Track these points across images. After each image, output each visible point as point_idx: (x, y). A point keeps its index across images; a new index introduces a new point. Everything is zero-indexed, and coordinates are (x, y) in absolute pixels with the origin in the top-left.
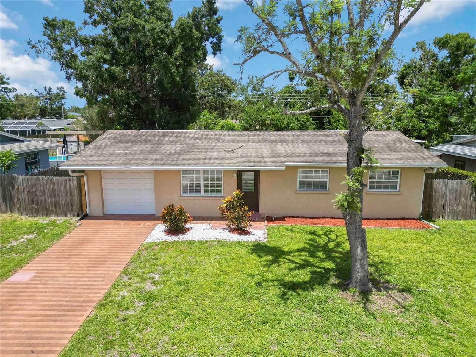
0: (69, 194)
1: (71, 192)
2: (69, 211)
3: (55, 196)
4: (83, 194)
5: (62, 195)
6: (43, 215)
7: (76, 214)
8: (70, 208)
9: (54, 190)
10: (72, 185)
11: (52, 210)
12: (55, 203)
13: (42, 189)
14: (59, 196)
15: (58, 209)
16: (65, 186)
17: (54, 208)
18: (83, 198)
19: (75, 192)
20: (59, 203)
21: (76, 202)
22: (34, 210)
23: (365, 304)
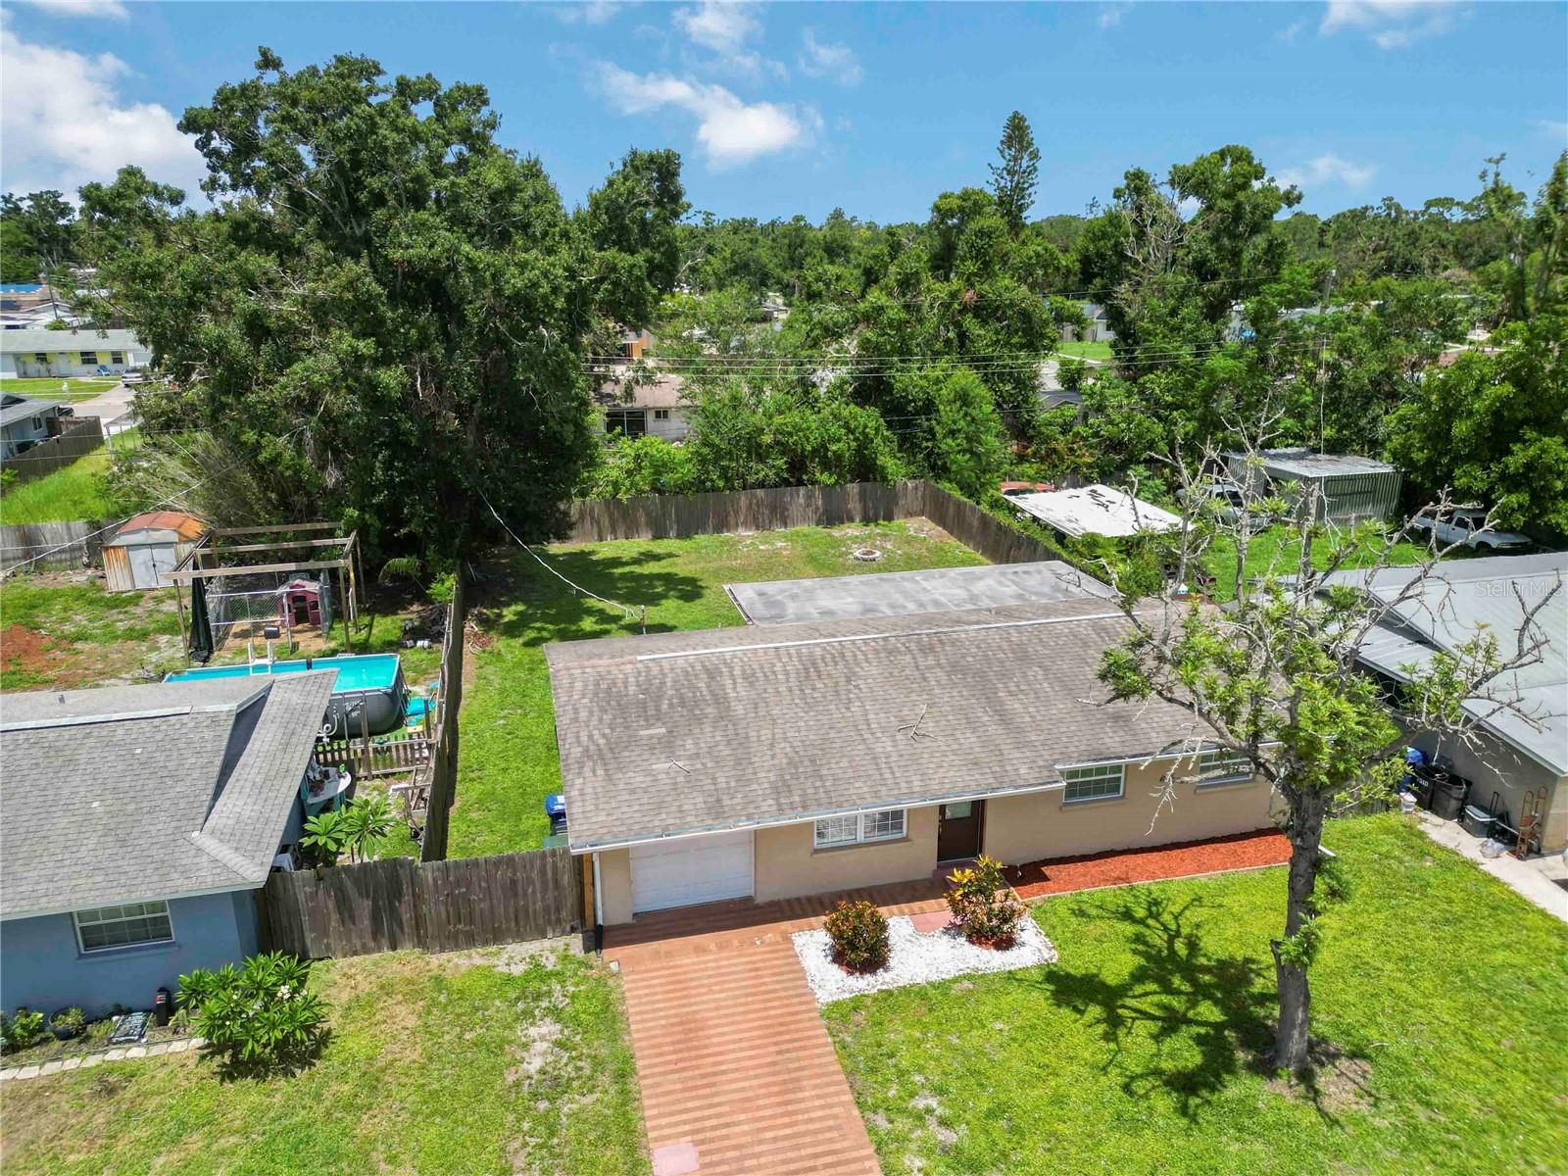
0: (551, 885)
1: (556, 881)
2: (550, 924)
3: (516, 895)
4: (587, 879)
5: (534, 892)
6: (486, 943)
7: (568, 928)
8: (553, 918)
9: (513, 882)
10: (560, 865)
11: (508, 929)
12: (516, 911)
13: (483, 884)
14: (525, 894)
15: (522, 923)
16: (543, 872)
17: (513, 925)
18: (588, 889)
19: (566, 879)
20: (527, 912)
21: (570, 901)
22: (461, 937)
23: (1315, 1100)
